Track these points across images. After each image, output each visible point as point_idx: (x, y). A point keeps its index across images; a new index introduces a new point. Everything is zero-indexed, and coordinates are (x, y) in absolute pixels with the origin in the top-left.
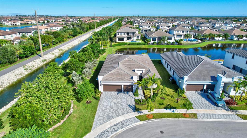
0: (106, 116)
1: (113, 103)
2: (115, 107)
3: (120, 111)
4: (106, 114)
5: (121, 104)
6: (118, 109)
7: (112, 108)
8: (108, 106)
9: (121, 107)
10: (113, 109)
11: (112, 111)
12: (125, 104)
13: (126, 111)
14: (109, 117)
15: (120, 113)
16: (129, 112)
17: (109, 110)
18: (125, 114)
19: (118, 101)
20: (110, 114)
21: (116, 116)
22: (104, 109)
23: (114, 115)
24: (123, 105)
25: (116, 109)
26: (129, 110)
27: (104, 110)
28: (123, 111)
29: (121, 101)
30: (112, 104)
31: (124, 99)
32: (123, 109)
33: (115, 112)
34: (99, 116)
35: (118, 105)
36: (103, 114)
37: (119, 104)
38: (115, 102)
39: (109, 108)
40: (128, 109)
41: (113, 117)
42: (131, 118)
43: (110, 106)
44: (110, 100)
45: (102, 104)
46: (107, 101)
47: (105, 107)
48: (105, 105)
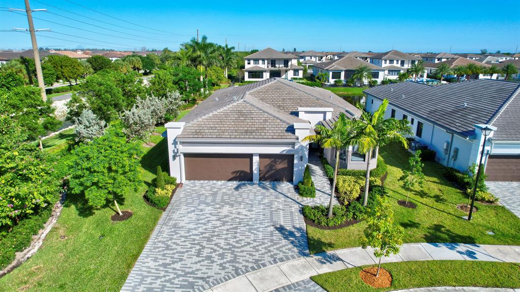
0: (178, 276)
1: (216, 220)
2: (224, 237)
3: (242, 252)
4: (178, 266)
5: (248, 225)
6: (237, 242)
7: (209, 240)
8: (195, 232)
9: (247, 233)
10: (216, 245)
11: (209, 250)
12: (266, 225)
13: (269, 254)
14: (191, 280)
15: (244, 263)
16: (281, 255)
17: (198, 247)
18: (264, 265)
19: (239, 213)
20: (196, 263)
21: (223, 272)
22: (175, 243)
23: (216, 268)
24: (255, 229)
25: (228, 244)
26: (280, 247)
27: (174, 246)
28: (257, 251)
29: (249, 213)
30: (214, 222)
31: (262, 207)
32: (255, 244)
33: (219, 255)
34: (145, 274)
35: (236, 228)
36: (165, 265)
37: (240, 223)
38: (226, 216)
39: (197, 238)
40: (278, 246)
41: (211, 280)
42: (293, 284)
43: (203, 231)
44: (208, 209)
45: (174, 222)
46: (194, 211)
47: (182, 233)
48: (182, 227)
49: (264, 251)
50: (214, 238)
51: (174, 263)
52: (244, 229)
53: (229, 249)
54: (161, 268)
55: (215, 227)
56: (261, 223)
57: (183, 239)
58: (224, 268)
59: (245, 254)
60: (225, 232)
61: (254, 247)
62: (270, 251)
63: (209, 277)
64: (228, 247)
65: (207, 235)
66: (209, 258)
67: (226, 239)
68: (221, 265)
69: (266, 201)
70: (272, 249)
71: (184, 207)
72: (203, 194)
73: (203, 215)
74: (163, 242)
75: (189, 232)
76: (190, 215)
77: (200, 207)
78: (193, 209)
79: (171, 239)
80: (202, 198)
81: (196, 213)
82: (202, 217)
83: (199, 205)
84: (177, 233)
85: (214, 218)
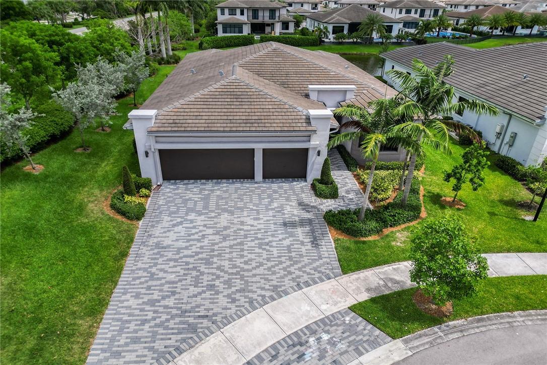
0: (173, 317)
1: (214, 234)
2: (227, 256)
3: (255, 275)
4: (170, 302)
5: (257, 238)
6: (246, 263)
7: (208, 262)
8: (186, 252)
9: (257, 250)
10: (218, 268)
11: (211, 277)
12: (281, 237)
13: (290, 277)
14: (191, 320)
15: (259, 292)
16: (306, 278)
17: (194, 273)
18: (287, 293)
19: (242, 223)
20: (195, 296)
21: (233, 306)
22: (161, 270)
23: (223, 301)
24: (267, 244)
25: (235, 266)
26: (304, 267)
27: (161, 275)
28: (274, 273)
29: (255, 223)
30: (211, 237)
31: (271, 213)
32: (270, 264)
33: (225, 282)
34: (126, 318)
35: (241, 244)
36: (152, 303)
37: (246, 236)
38: (226, 228)
39: (191, 260)
40: (300, 265)
41: (219, 318)
42: (327, 317)
43: (198, 250)
44: (200, 220)
45: (155, 240)
46: (181, 223)
47: (170, 255)
48: (169, 246)
49: (282, 272)
50: (215, 260)
51: (164, 298)
52: (253, 244)
53: (237, 273)
54: (147, 308)
55: (213, 244)
56: (273, 236)
57: (172, 264)
58: (234, 301)
59: (257, 279)
60: (228, 250)
61: (269, 269)
62: (290, 273)
63: (215, 315)
64: (234, 271)
65: (204, 256)
66: (211, 287)
67: (230, 260)
68: (229, 296)
69: (275, 205)
70: (292, 269)
71: (167, 218)
72: (190, 199)
73: (194, 227)
74: (145, 270)
75: (178, 252)
76: (176, 229)
77: (189, 218)
78: (179, 220)
79: (156, 264)
80: (190, 205)
81: (184, 225)
82: (194, 231)
83: (187, 214)
84: (162, 256)
85: (210, 231)
